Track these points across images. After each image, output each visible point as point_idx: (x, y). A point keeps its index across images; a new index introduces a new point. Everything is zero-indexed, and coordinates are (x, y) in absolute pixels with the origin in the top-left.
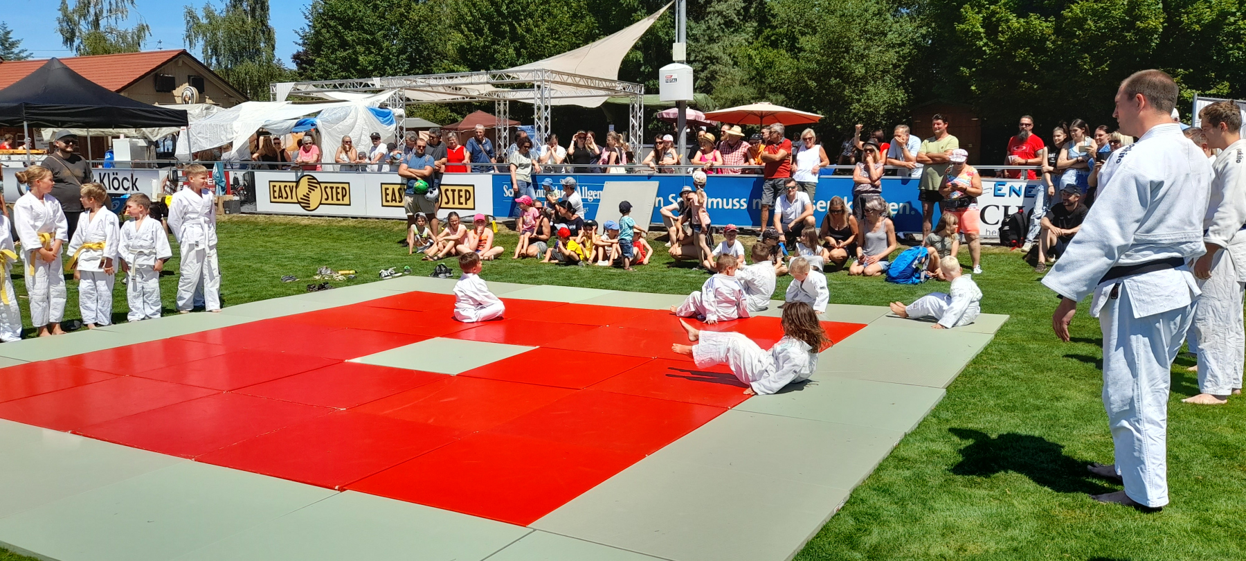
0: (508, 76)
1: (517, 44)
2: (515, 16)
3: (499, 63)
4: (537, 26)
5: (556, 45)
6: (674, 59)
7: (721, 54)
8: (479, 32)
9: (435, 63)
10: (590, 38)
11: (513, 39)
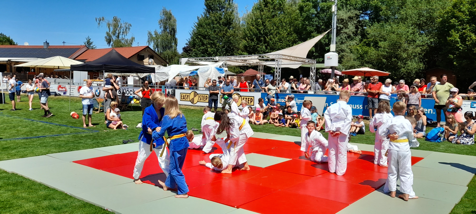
0: (266, 57)
1: (266, 45)
2: (266, 34)
3: (259, 51)
4: (274, 38)
5: (281, 45)
6: (331, 51)
7: (346, 48)
8: (252, 40)
9: (235, 51)
10: (294, 43)
11: (264, 43)
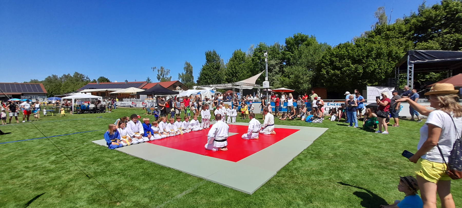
2: (236, 73)
3: (233, 81)
4: (240, 74)
5: (244, 78)
6: (266, 80)
7: (275, 79)
8: (230, 76)
9: (222, 82)
10: (250, 76)
11: (236, 77)
